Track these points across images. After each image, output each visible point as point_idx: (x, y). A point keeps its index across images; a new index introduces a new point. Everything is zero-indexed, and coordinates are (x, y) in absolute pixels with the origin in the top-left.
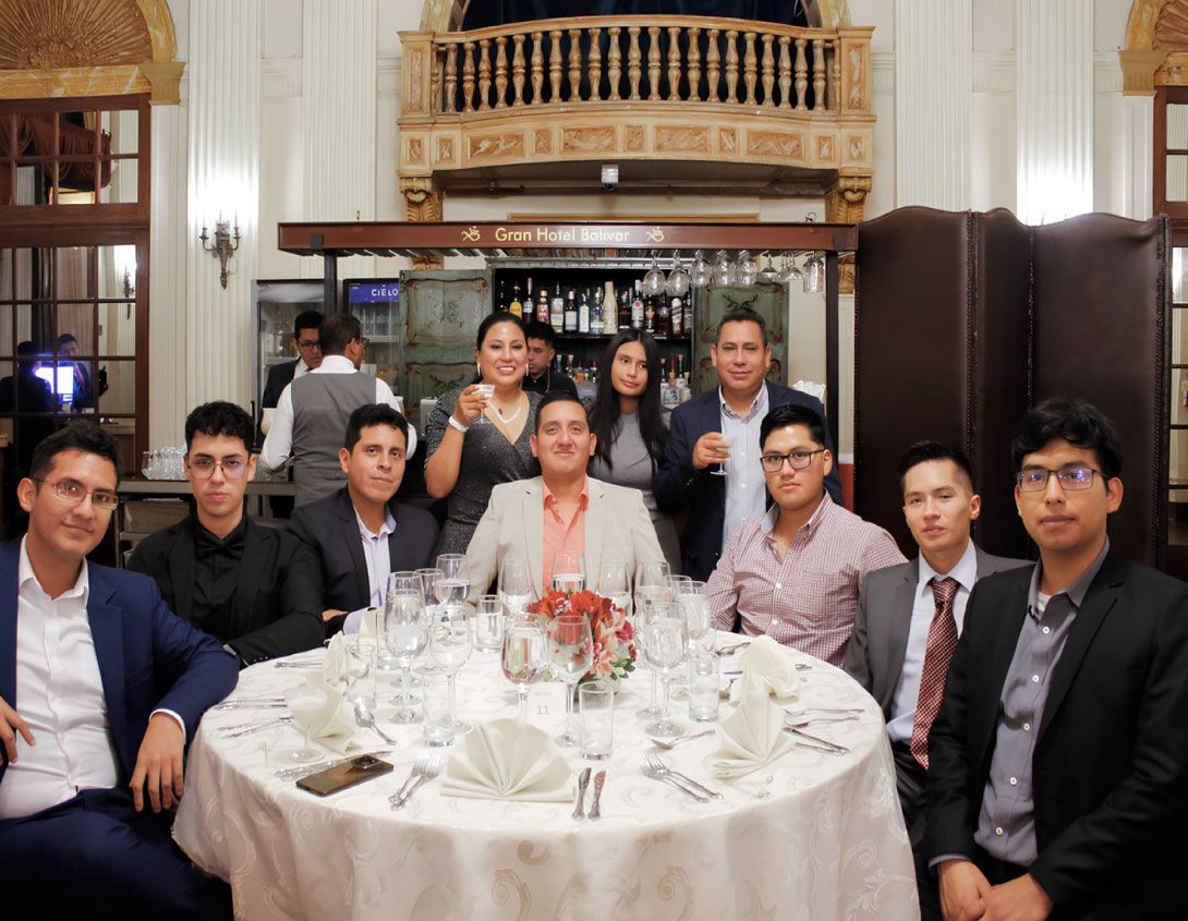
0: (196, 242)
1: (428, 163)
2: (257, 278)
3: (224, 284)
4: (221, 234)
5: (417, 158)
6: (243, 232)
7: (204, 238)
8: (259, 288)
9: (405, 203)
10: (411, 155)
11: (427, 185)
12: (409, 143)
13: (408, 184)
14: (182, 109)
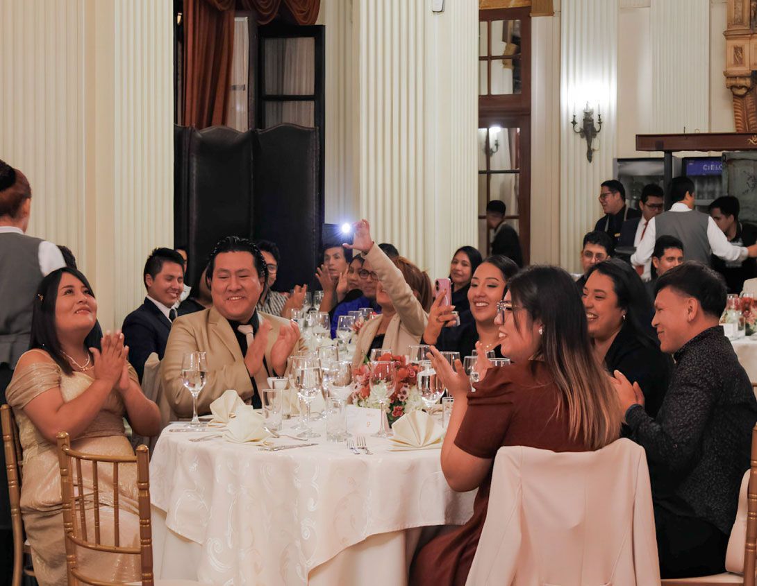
0: (568, 125)
1: (747, 65)
2: (616, 156)
3: (590, 158)
4: (588, 119)
5: (739, 61)
6: (604, 119)
7: (574, 123)
8: (618, 164)
9: (732, 96)
10: (735, 59)
11: (748, 82)
12: (733, 50)
13: (733, 82)
14: (556, 18)
